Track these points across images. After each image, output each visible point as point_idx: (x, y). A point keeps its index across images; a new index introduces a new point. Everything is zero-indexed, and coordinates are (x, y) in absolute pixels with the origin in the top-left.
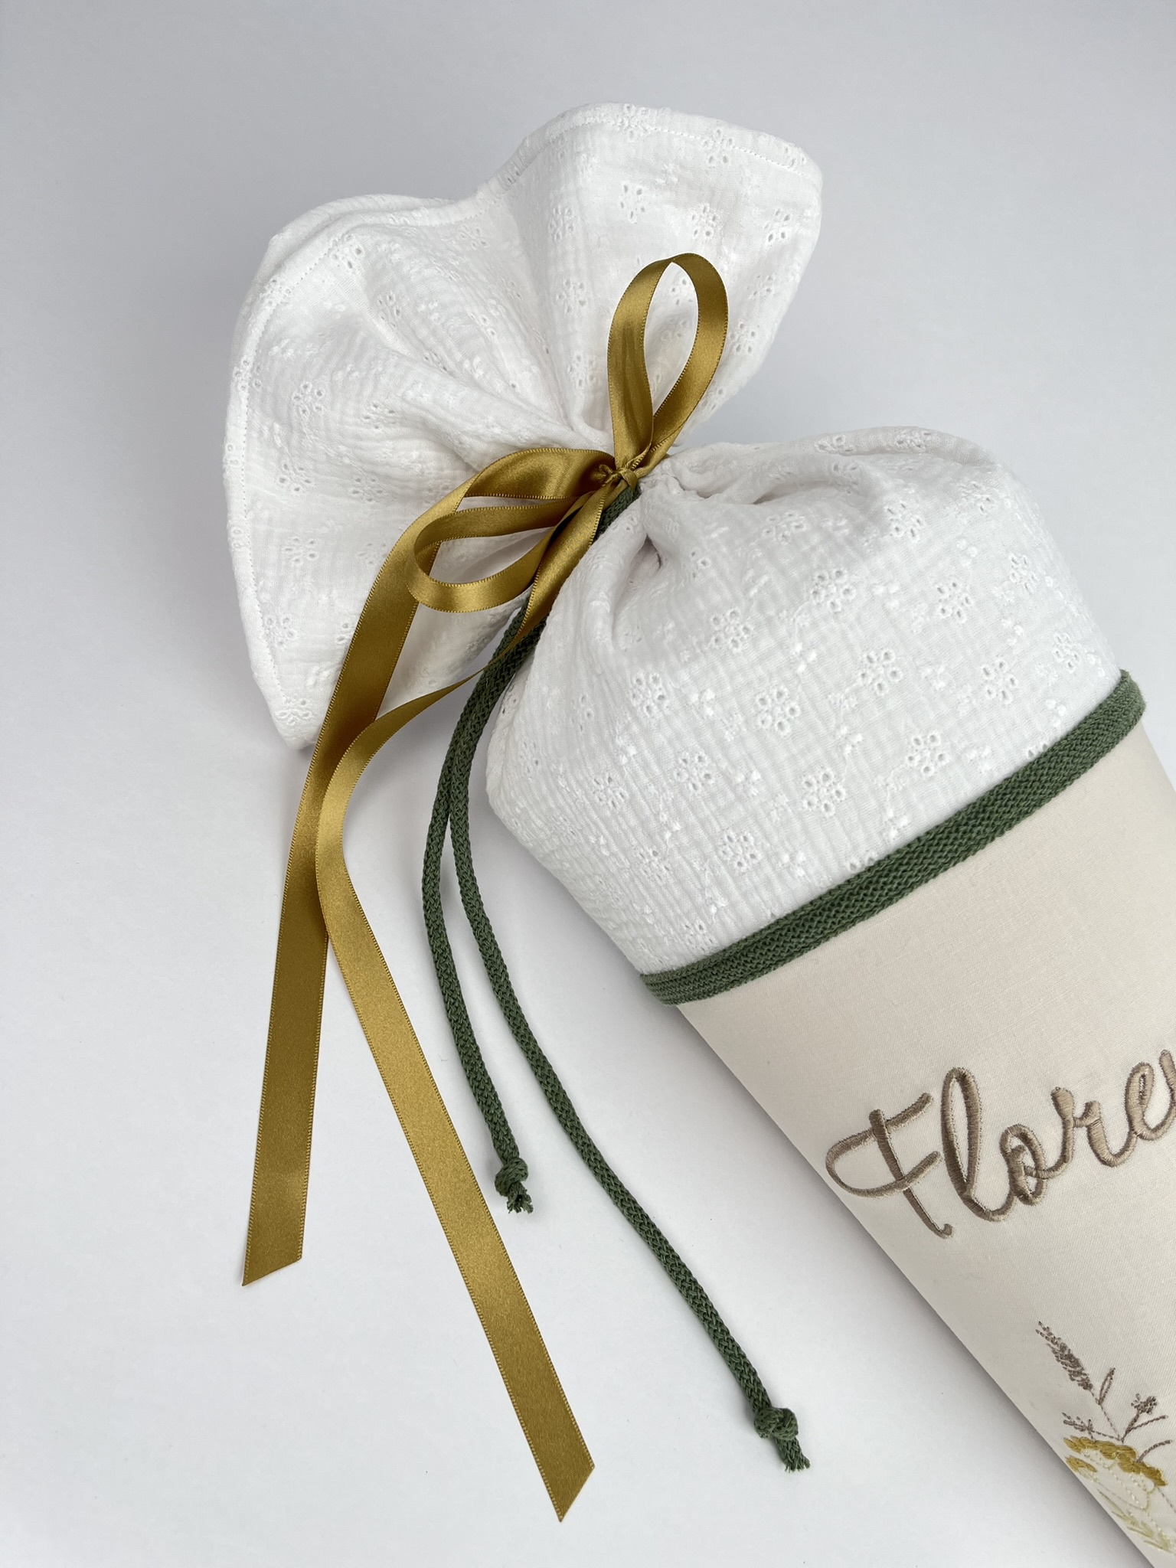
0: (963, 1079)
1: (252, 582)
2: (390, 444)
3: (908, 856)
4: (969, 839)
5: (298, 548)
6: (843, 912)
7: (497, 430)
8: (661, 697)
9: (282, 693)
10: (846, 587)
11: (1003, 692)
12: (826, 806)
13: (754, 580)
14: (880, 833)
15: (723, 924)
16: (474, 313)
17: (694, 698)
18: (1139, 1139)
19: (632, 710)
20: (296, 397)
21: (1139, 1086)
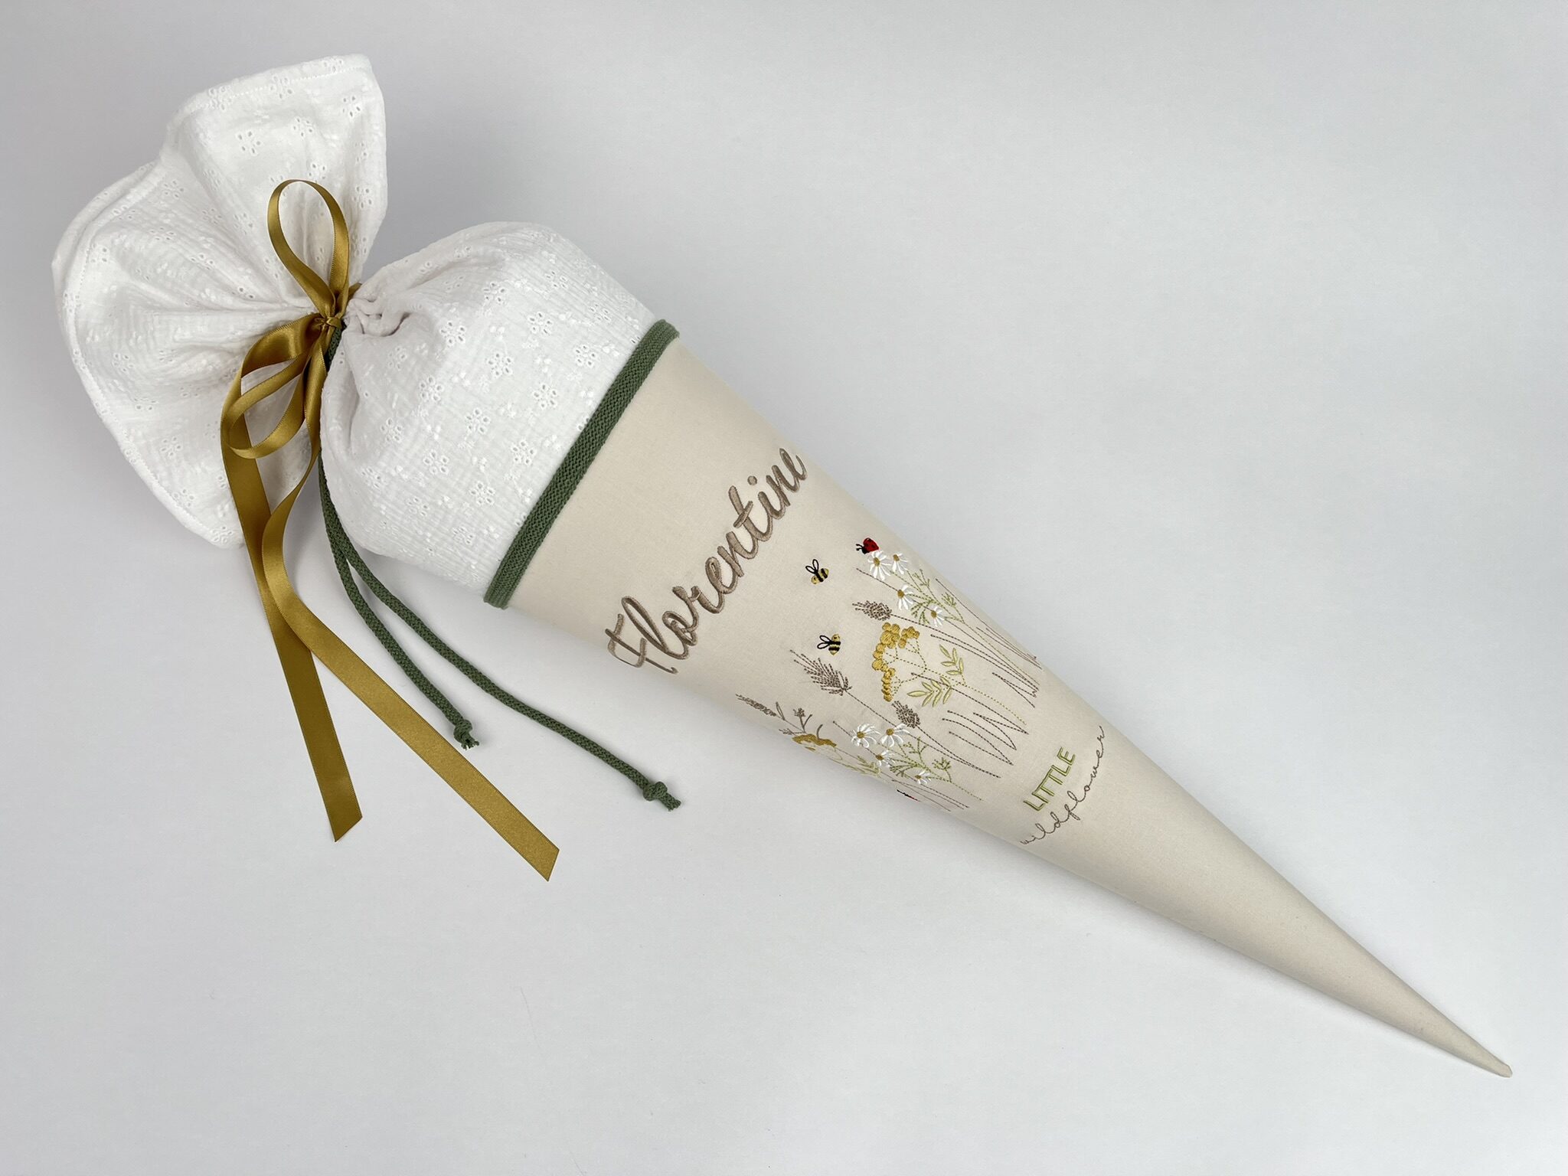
0: (630, 601)
1: (154, 478)
2: (183, 365)
4: (565, 488)
5: (168, 446)
7: (239, 333)
8: (378, 478)
9: (209, 529)
10: (437, 386)
11: (551, 401)
12: (489, 500)
13: (392, 397)
14: (522, 503)
15: (481, 571)
16: (193, 256)
17: (394, 473)
18: (725, 595)
19: (370, 488)
20: (115, 364)
21: (713, 569)
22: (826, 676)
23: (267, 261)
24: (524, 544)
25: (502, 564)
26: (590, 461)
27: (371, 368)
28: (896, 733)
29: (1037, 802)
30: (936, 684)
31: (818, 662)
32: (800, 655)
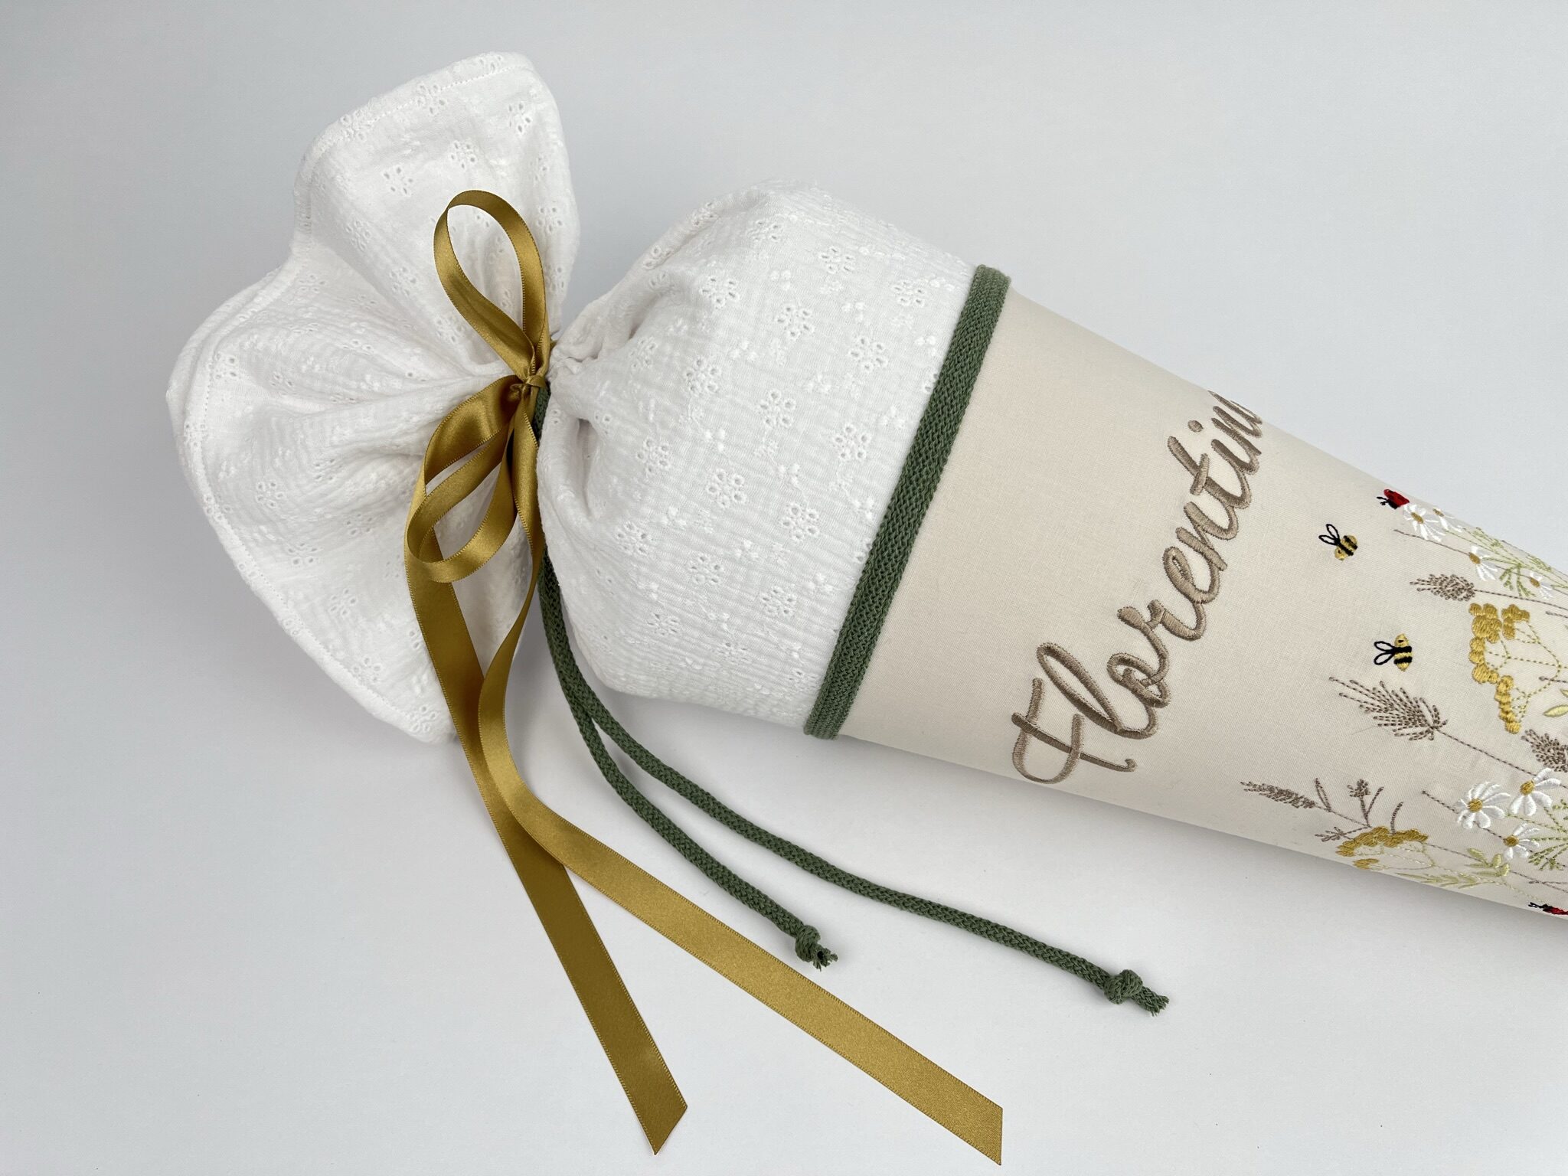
0: (1050, 651)
1: (325, 650)
2: (349, 482)
3: (890, 525)
4: (924, 482)
5: (339, 603)
6: (877, 595)
7: (415, 419)
8: (643, 536)
9: (404, 713)
10: (710, 369)
11: (878, 360)
12: (810, 530)
13: (646, 407)
15: (810, 660)
16: (346, 344)
17: (665, 521)
18: (1204, 605)
19: (631, 558)
20: (259, 499)
21: (1175, 568)
22: (1399, 712)
23: (440, 322)
25: (841, 634)
26: (953, 433)
28: (1539, 788)
31: (1380, 688)
32: (1347, 682)
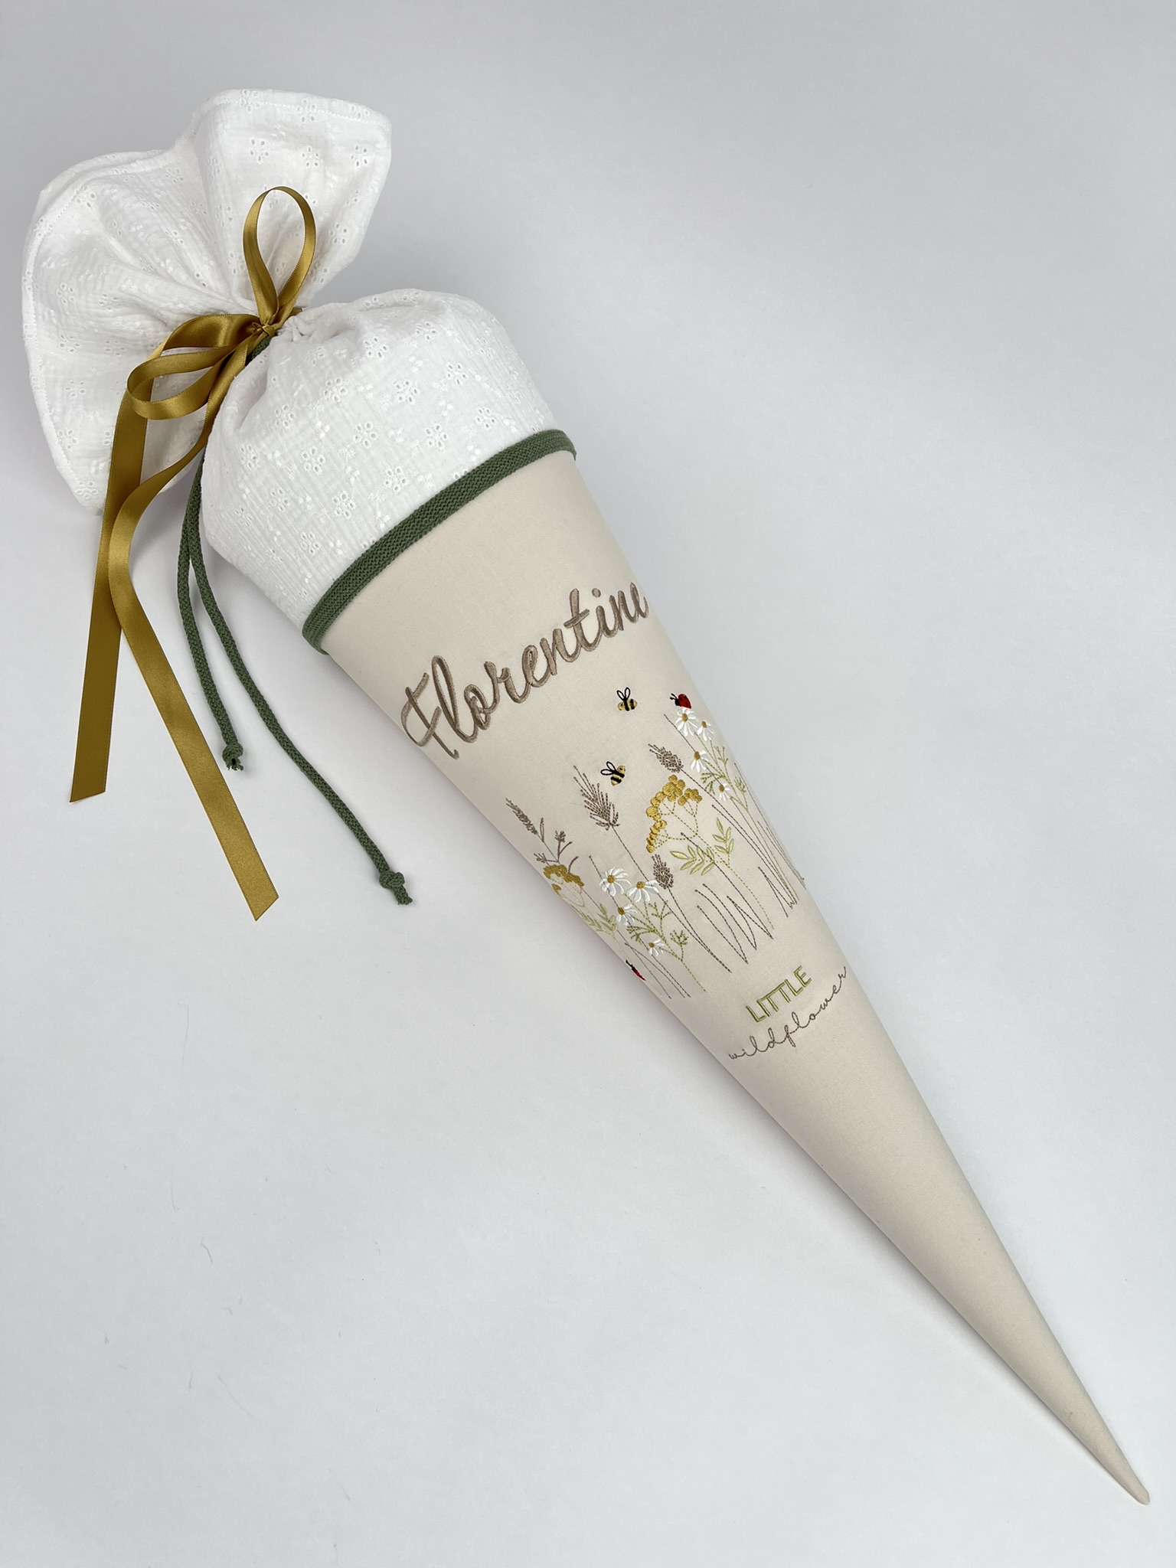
0: (440, 661)
1: (48, 410)
2: (120, 318)
4: (421, 525)
5: (74, 388)
7: (181, 306)
8: (254, 458)
9: (76, 479)
10: (342, 388)
11: (439, 443)
12: (346, 513)
13: (298, 386)
14: (376, 526)
15: (313, 588)
16: (168, 230)
17: (270, 456)
18: (532, 686)
19: (242, 466)
20: (59, 293)
21: (528, 658)
22: (599, 805)
23: (232, 256)
24: (363, 568)
25: (335, 583)
26: (453, 509)
27: (288, 359)
28: (646, 889)
29: (759, 1012)
30: (700, 853)
31: (596, 787)
32: (582, 774)
